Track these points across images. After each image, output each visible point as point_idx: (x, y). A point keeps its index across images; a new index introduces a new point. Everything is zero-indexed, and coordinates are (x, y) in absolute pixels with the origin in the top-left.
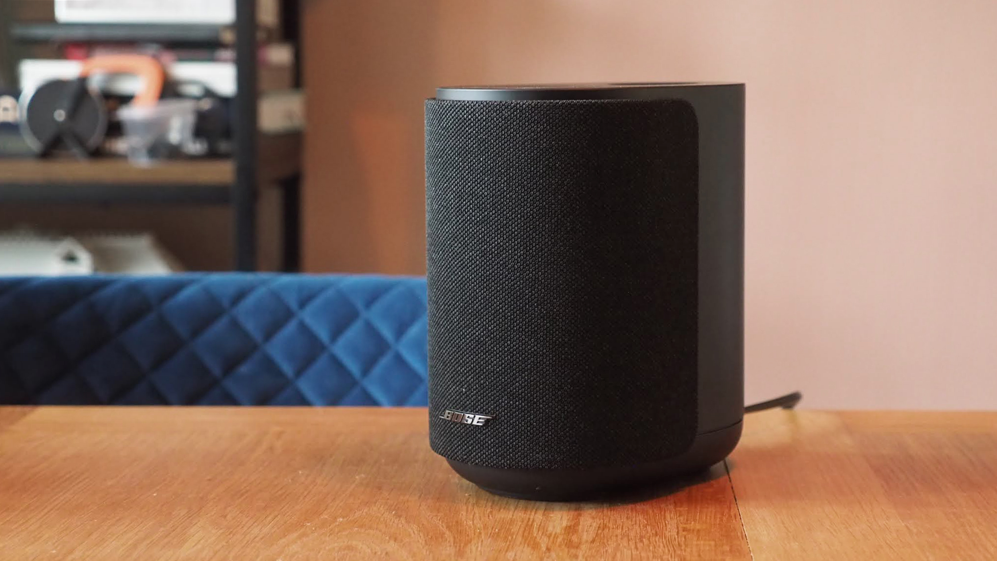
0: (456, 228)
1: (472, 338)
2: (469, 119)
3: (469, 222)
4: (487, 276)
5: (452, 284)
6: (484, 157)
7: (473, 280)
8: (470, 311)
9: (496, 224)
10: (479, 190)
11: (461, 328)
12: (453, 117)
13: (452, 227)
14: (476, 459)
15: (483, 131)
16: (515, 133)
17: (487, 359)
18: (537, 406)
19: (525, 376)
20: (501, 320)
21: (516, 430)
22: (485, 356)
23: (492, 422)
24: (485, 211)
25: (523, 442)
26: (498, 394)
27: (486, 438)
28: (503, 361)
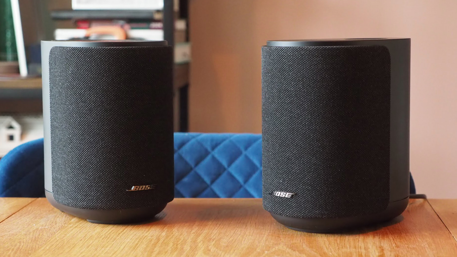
0: (278, 106)
1: (285, 157)
2: (285, 55)
3: (284, 103)
4: (292, 128)
5: (275, 132)
6: (291, 73)
7: (286, 130)
8: (284, 144)
9: (297, 104)
10: (289, 88)
11: (280, 152)
12: (276, 54)
13: (276, 105)
14: (287, 213)
15: (291, 61)
16: (306, 62)
17: (292, 167)
18: (316, 188)
19: (311, 174)
20: (299, 148)
21: (306, 200)
22: (291, 165)
23: (294, 196)
24: (292, 98)
25: (309, 205)
26: (297, 183)
27: (292, 203)
28: (300, 168)
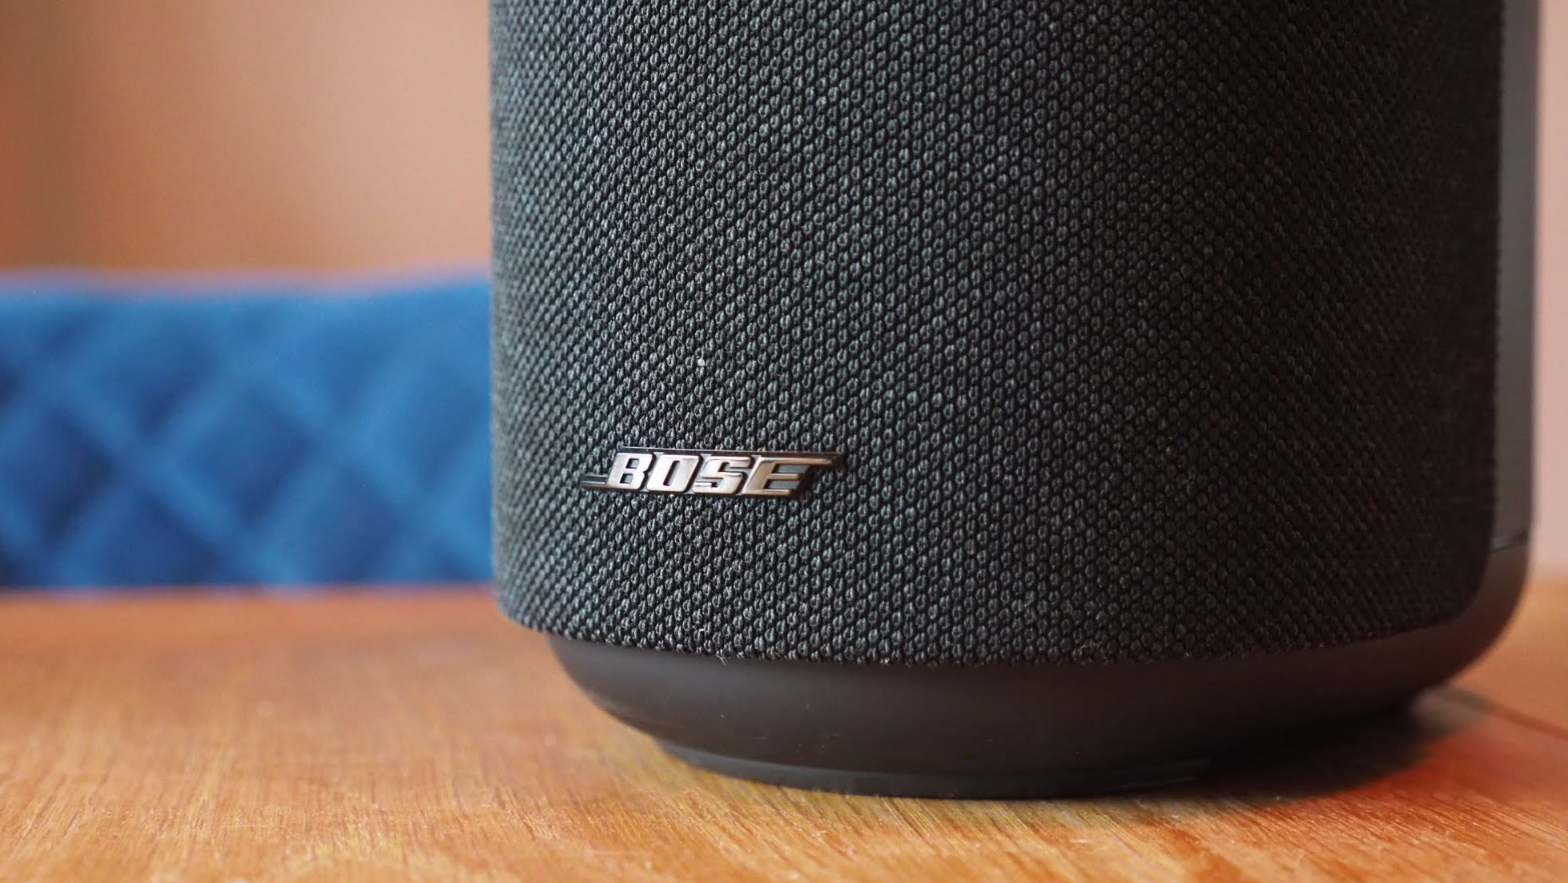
1: (742, 148)
11: (691, 116)
14: (755, 634)
17: (808, 228)
18: (1017, 406)
19: (972, 287)
20: (871, 65)
21: (930, 508)
22: (799, 216)
23: (826, 478)
25: (958, 554)
26: (854, 365)
27: (800, 544)
28: (880, 231)
